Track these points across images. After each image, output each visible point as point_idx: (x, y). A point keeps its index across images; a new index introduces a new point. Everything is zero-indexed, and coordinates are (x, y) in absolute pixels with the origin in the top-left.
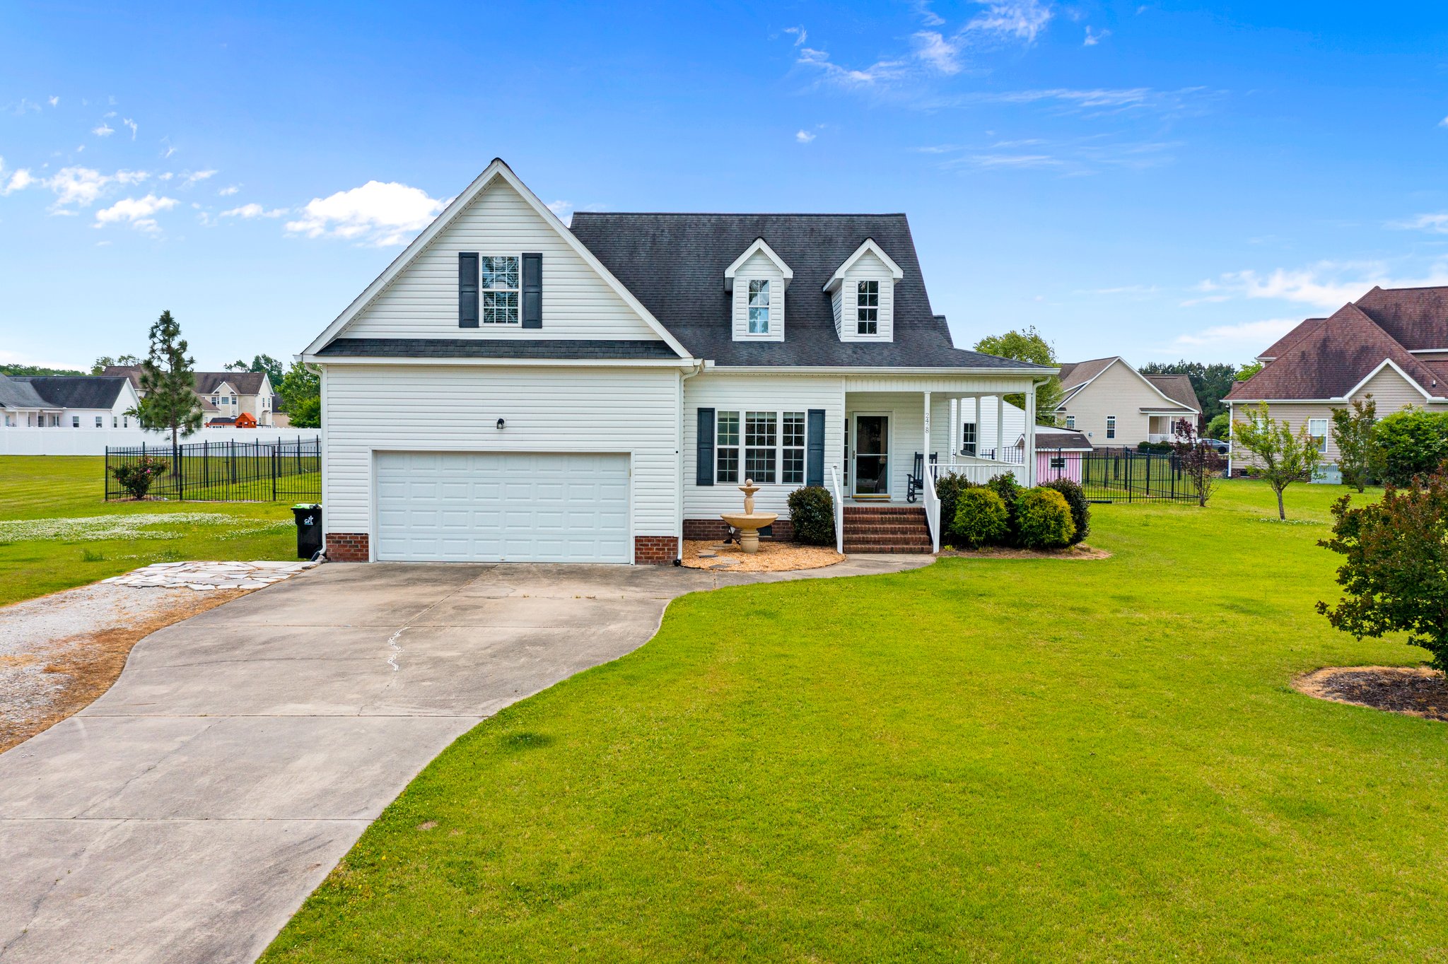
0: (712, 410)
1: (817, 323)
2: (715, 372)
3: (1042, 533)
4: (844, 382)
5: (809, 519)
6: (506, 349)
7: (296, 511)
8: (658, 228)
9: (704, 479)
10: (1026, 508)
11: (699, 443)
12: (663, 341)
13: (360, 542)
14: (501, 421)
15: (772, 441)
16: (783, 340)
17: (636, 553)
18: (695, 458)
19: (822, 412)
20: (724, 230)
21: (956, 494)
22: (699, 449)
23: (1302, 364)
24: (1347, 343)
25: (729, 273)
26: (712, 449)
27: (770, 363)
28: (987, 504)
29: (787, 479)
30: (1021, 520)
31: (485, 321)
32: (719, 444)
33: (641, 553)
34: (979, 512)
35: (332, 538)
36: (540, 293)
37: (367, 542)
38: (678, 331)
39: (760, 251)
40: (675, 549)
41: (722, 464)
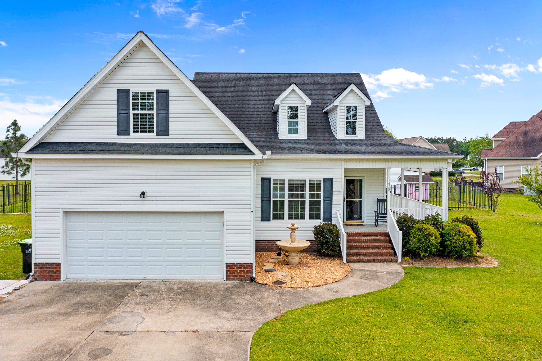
0: (269, 179)
1: (322, 129)
2: (272, 158)
3: (461, 251)
4: (343, 162)
5: (327, 243)
6: (146, 149)
7: (22, 245)
8: (237, 80)
9: (265, 218)
10: (451, 236)
11: (262, 197)
12: (244, 143)
13: (55, 268)
14: (143, 193)
15: (303, 196)
16: (306, 138)
17: (227, 273)
18: (260, 206)
19: (331, 180)
20: (271, 81)
21: (410, 229)
22: (262, 201)
23: (517, 142)
24: (536, 133)
25: (277, 102)
26: (270, 201)
27: (302, 153)
28: (430, 235)
29: (311, 217)
30: (449, 243)
31: (134, 131)
32: (273, 198)
33: (230, 273)
34: (425, 239)
35: (38, 265)
36: (167, 114)
37: (60, 268)
38: (249, 133)
39: (293, 90)
40: (251, 271)
41: (275, 209)
